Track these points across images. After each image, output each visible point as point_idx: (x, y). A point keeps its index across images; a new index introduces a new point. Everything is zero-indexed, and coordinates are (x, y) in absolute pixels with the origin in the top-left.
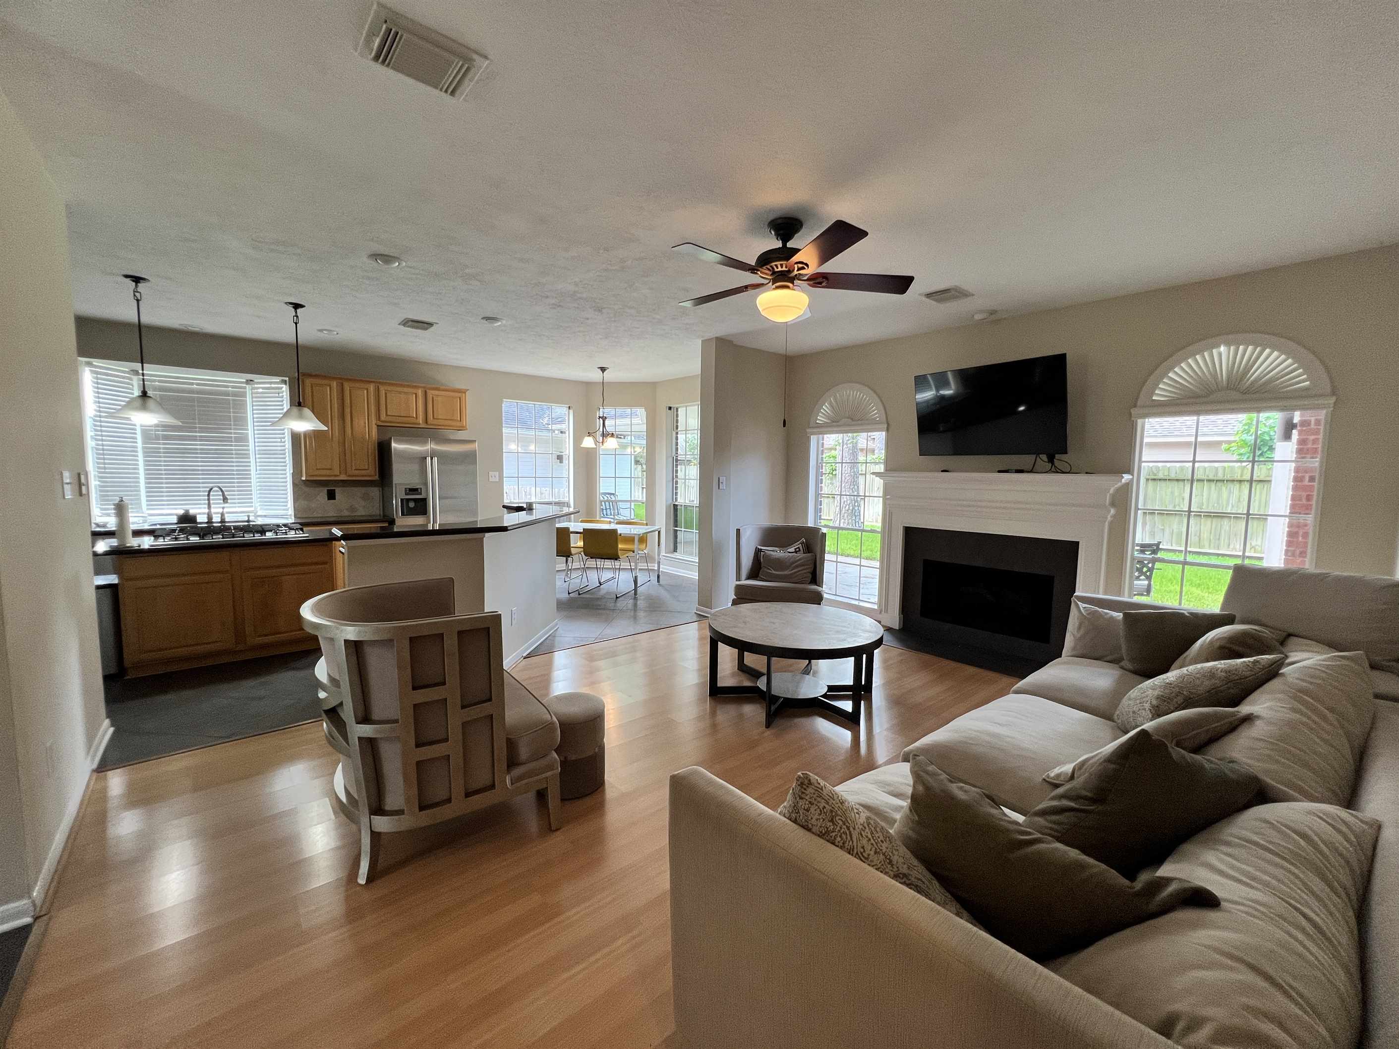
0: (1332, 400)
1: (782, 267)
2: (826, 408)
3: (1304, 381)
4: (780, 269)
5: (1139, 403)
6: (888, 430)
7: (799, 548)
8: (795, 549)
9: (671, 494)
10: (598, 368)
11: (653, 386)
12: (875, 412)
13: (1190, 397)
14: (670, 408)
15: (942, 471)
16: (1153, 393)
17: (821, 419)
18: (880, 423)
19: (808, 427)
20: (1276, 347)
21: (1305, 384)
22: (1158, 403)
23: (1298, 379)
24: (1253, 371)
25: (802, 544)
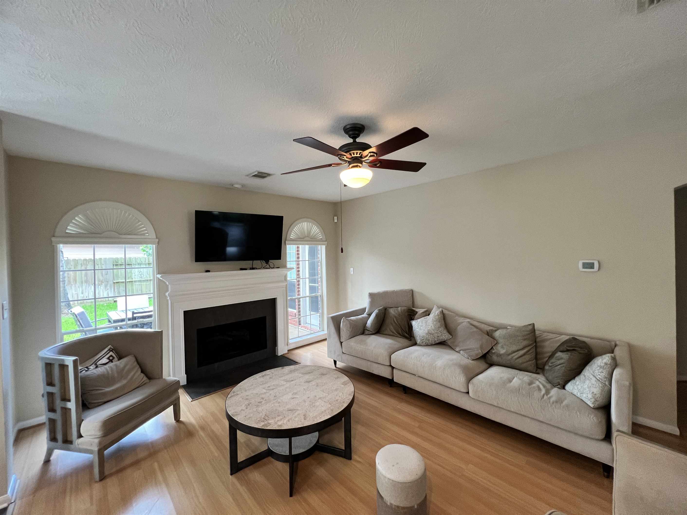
0: (326, 243)
1: (357, 154)
2: (79, 219)
4: (355, 155)
7: (111, 356)
8: (108, 358)
13: (299, 238)
15: (206, 271)
16: (290, 237)
17: (71, 229)
19: (54, 236)
20: (315, 225)
21: (321, 237)
22: (292, 239)
23: (320, 236)
24: (312, 231)
25: (112, 351)
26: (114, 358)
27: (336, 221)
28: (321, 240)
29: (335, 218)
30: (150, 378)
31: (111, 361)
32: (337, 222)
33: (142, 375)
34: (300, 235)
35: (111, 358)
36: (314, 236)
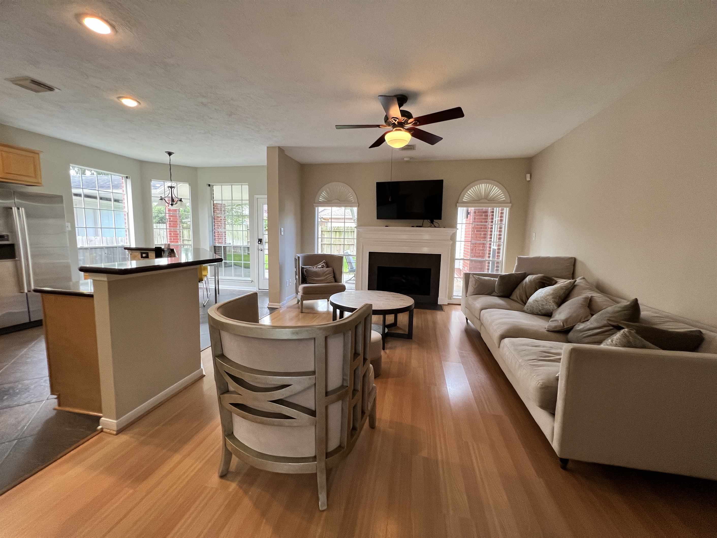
0: (510, 205)
2: (324, 194)
3: (503, 198)
5: (459, 202)
6: (359, 206)
7: (323, 265)
8: (322, 266)
9: (211, 239)
10: (166, 152)
11: (195, 169)
12: (352, 198)
13: (474, 201)
14: (209, 185)
15: (386, 226)
16: (463, 199)
17: (321, 199)
18: (354, 203)
19: (314, 203)
20: (497, 186)
21: (504, 199)
22: (464, 202)
23: (502, 197)
24: (491, 193)
25: (324, 263)
26: (324, 266)
27: (528, 179)
28: (504, 202)
29: (528, 176)
30: (336, 281)
31: (323, 267)
32: (530, 180)
33: (333, 278)
34: (475, 197)
35: (323, 266)
36: (493, 198)
